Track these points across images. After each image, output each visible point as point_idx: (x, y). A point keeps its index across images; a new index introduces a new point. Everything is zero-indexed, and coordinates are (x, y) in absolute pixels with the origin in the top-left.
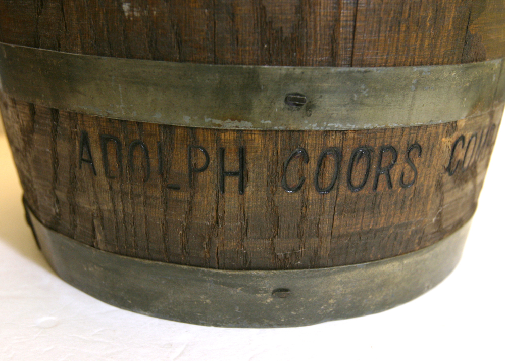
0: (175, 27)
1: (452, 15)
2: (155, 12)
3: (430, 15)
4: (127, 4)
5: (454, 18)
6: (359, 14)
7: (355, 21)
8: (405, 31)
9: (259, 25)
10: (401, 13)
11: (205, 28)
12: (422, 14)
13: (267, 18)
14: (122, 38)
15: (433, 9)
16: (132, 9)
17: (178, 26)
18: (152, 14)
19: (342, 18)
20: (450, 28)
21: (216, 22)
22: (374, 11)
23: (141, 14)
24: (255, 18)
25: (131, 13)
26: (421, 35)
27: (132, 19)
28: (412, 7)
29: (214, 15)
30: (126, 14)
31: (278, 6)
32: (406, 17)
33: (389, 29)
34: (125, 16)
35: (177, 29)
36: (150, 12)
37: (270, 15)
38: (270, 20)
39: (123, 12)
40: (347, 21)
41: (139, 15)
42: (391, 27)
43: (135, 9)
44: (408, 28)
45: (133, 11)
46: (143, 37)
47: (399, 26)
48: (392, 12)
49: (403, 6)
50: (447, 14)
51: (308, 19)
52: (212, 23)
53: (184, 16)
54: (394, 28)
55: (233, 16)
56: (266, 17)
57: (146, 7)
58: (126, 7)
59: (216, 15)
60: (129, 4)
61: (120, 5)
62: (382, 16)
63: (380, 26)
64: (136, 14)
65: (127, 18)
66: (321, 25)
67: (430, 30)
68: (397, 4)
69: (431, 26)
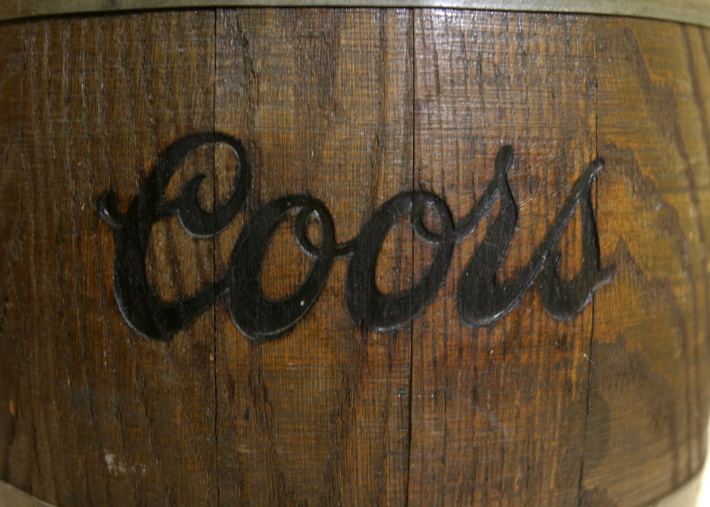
0: (169, 491)
1: (554, 471)
2: (144, 470)
3: (519, 475)
4: (110, 455)
5: (557, 474)
6: (411, 483)
7: (407, 492)
8: (482, 500)
9: (276, 496)
10: (474, 478)
11: (206, 496)
12: (506, 475)
13: (286, 489)
14: (104, 495)
15: (523, 467)
16: (116, 461)
17: (172, 490)
18: (142, 471)
19: (388, 489)
20: (552, 488)
21: (220, 490)
22: (434, 478)
23: (127, 470)
24: (271, 487)
25: (116, 467)
26: (507, 502)
27: (116, 474)
28: (489, 468)
29: (217, 480)
30: (110, 467)
31: (301, 473)
32: (482, 482)
33: (456, 498)
34: (108, 470)
35: (171, 494)
36: (139, 468)
37: (290, 484)
38: (291, 490)
39: (105, 464)
40: (395, 492)
41: (125, 470)
42: (460, 497)
43: (120, 463)
44: (486, 495)
45: (118, 465)
46: (130, 497)
47: (472, 494)
48: (461, 477)
49: (475, 468)
50: (544, 471)
51: (342, 490)
52: (215, 490)
53: (180, 479)
54: (464, 496)
55: (242, 484)
56: (284, 486)
57: (134, 462)
58: (109, 458)
59: (220, 481)
60: (113, 456)
61: (102, 456)
62: (445, 483)
63: (443, 496)
64: (122, 469)
65: (111, 472)
66: (360, 497)
67: (519, 494)
68: (467, 466)
69: (521, 490)
